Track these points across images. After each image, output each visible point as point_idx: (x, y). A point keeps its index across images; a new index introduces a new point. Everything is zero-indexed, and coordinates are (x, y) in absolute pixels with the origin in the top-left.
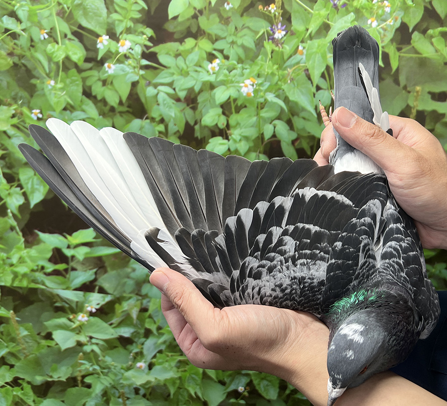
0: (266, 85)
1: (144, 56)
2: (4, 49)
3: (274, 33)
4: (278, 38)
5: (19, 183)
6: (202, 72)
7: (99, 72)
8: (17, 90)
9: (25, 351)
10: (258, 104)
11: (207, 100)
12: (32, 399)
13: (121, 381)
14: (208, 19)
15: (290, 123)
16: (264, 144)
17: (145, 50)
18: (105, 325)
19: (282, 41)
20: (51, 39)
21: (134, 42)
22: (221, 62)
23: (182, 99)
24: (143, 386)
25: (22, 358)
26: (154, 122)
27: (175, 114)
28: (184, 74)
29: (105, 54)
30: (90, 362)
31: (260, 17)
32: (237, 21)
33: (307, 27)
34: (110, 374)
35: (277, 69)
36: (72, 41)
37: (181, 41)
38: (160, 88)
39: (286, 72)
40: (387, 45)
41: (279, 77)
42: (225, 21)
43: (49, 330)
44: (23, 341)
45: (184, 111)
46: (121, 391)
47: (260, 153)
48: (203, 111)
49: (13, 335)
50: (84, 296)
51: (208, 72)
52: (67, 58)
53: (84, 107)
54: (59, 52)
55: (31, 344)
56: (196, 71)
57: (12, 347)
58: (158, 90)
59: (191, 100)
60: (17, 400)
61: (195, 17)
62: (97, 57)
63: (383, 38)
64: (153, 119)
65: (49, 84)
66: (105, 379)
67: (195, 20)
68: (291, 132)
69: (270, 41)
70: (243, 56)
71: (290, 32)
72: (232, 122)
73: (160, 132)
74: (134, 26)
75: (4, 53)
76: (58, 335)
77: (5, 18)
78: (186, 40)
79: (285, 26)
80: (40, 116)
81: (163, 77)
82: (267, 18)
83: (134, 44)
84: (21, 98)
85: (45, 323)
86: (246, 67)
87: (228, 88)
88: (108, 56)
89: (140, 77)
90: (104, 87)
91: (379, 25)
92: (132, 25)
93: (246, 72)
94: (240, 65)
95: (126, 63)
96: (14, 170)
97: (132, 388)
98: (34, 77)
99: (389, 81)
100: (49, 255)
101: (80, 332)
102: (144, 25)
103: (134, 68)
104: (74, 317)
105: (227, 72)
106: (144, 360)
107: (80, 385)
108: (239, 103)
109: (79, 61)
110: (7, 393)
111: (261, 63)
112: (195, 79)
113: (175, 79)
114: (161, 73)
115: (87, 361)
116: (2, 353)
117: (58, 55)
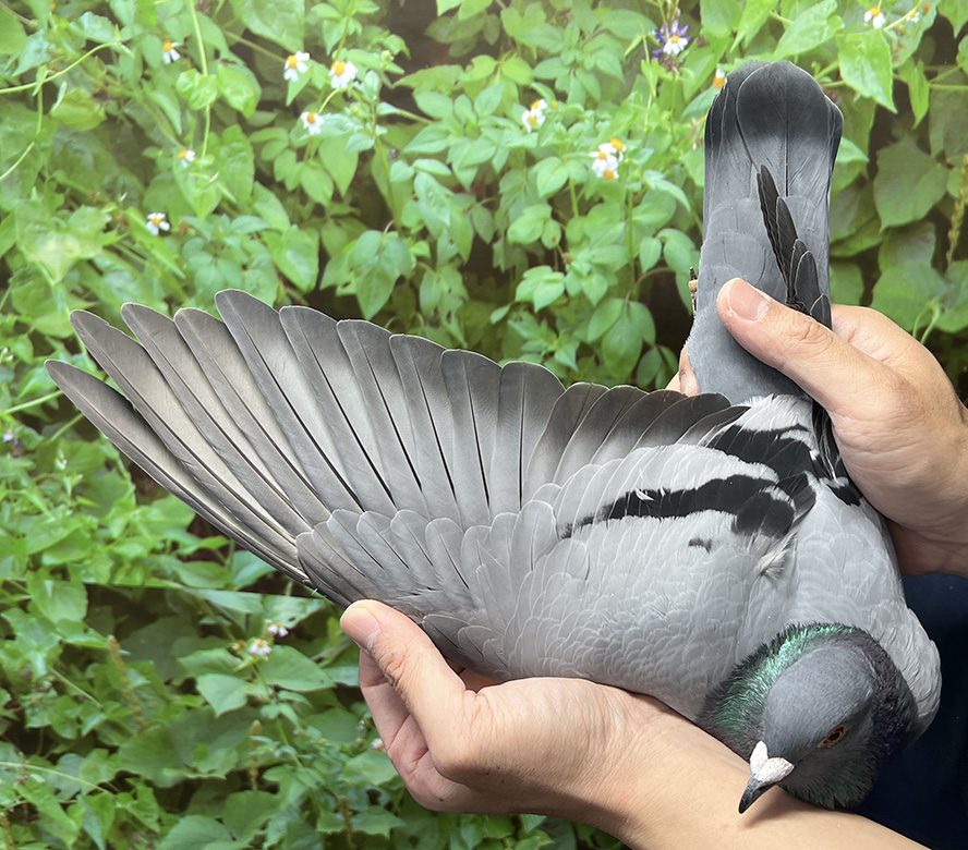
0: (645, 154)
1: (386, 95)
2: (86, 84)
3: (663, 43)
4: (672, 53)
6: (509, 128)
7: (289, 132)
8: (114, 171)
9: (141, 719)
10: (627, 195)
11: (519, 189)
12: (156, 817)
13: (341, 778)
14: (522, 14)
15: (694, 233)
16: (640, 279)
17: (387, 82)
18: (308, 662)
19: (681, 60)
20: (186, 62)
21: (364, 65)
22: (551, 106)
23: (467, 186)
24: (386, 786)
25: (134, 732)
26: (407, 236)
27: (451, 219)
28: (471, 132)
29: (302, 92)
30: (275, 740)
31: (632, 8)
32: (583, 18)
33: (735, 29)
34: (317, 764)
35: (669, 120)
36: (230, 66)
37: (464, 62)
38: (419, 163)
39: (688, 126)
40: (904, 66)
41: (674, 138)
42: (560, 18)
43: (190, 674)
44: (135, 698)
45: (471, 211)
46: (341, 797)
47: (630, 299)
48: (512, 211)
49: (115, 686)
50: (262, 603)
51: (521, 128)
52: (222, 102)
53: (258, 206)
54: (203, 89)
55: (151, 704)
56: (497, 127)
57: (113, 711)
58: (416, 168)
59: (486, 190)
60: (124, 818)
61: (494, 10)
62: (284, 100)
63: (896, 51)
64: (404, 231)
65: (184, 158)
66: (308, 773)
67: (494, 17)
69: (655, 60)
70: (596, 94)
71: (697, 41)
72: (573, 233)
73: (420, 259)
74: (363, 32)
75: (85, 93)
76: (208, 686)
77: (87, 18)
78: (474, 60)
79: (686, 28)
80: (165, 227)
81: (428, 140)
82: (647, 10)
83: (365, 70)
84: (124, 189)
85: (182, 661)
86: (602, 117)
87: (563, 162)
88: (309, 97)
89: (376, 142)
90: (301, 164)
91: (888, 24)
92: (360, 30)
93: (604, 126)
94: (590, 113)
95: (348, 110)
97: (363, 792)
98: (150, 143)
99: (906, 144)
100: (188, 518)
101: (254, 677)
102: (384, 29)
103: (365, 121)
104: (242, 647)
105: (563, 128)
107: (255, 787)
108: (588, 193)
109: (245, 109)
110: (102, 805)
111: (635, 108)
112: (493, 143)
113: (452, 144)
114: (421, 133)
115: (269, 737)
116: (92, 722)
117: (202, 96)
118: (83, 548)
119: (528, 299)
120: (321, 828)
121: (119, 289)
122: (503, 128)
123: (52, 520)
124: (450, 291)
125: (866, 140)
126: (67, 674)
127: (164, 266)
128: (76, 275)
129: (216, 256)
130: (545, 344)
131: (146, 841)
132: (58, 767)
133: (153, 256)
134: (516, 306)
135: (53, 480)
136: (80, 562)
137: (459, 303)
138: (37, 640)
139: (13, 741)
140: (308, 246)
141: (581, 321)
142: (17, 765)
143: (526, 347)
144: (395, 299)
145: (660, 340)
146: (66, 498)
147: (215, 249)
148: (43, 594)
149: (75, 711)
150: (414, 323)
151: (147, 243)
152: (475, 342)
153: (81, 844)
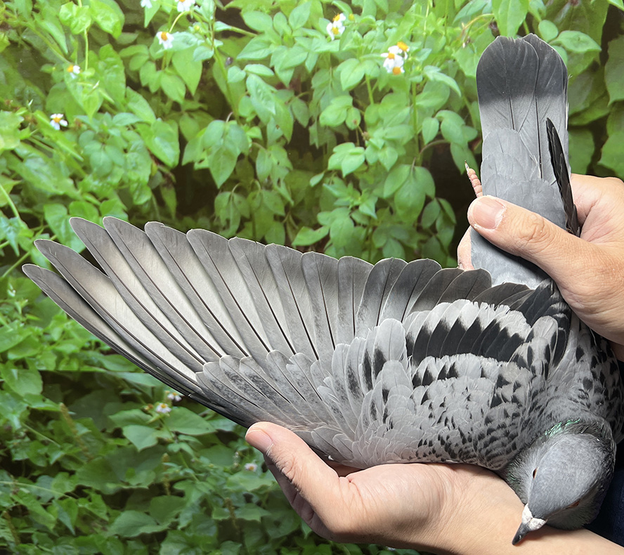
1: (220, 15)
5: (46, 226)
6: (317, 37)
7: (149, 47)
8: (21, 85)
9: (88, 453)
10: (411, 86)
11: (327, 85)
12: (105, 512)
13: (226, 487)
15: (465, 115)
16: (423, 150)
17: (220, 5)
18: (196, 417)
22: (349, 19)
23: (287, 85)
24: (256, 492)
25: (85, 462)
26: (244, 124)
27: (276, 109)
28: (288, 42)
29: (155, 17)
30: (179, 465)
34: (208, 479)
35: (444, 25)
38: (249, 68)
39: (459, 29)
41: (447, 39)
43: (118, 426)
44: (82, 441)
45: (290, 104)
46: (227, 498)
47: (415, 165)
48: (322, 102)
49: (68, 434)
51: (326, 37)
52: (95, 27)
53: (131, 105)
54: (80, 17)
55: (94, 444)
56: (307, 37)
57: (68, 449)
58: (246, 71)
59: (301, 86)
60: (85, 513)
62: (143, 23)
64: (241, 120)
65: (72, 71)
66: (203, 485)
68: (468, 128)
70: (385, 7)
72: (370, 116)
73: (254, 140)
76: (131, 432)
80: (64, 124)
81: (254, 50)
84: (30, 97)
85: (111, 417)
86: (390, 25)
87: (361, 63)
88: (161, 20)
89: (215, 52)
90: (160, 72)
93: (391, 33)
94: (380, 23)
95: (191, 29)
96: (36, 208)
97: (241, 496)
98: (45, 61)
101: (161, 426)
103: (205, 36)
105: (359, 36)
106: (254, 460)
107: (169, 493)
108: (381, 85)
109: (114, 32)
110: (69, 505)
111: (416, 17)
112: (305, 50)
113: (273, 51)
114: (249, 44)
115: (175, 463)
116: (56, 456)
117: (80, 22)
118: (35, 348)
119: (337, 168)
120: (214, 517)
121: (36, 171)
122: (313, 37)
123: (11, 330)
124: (278, 163)
125: (600, 33)
126: (35, 427)
127: (67, 152)
128: (3, 162)
129: (104, 143)
130: (351, 200)
131: (100, 526)
132: (37, 484)
133: (58, 146)
134: (329, 173)
135: (8, 304)
136: (34, 357)
137: (286, 172)
138: (12, 407)
139: (6, 469)
140: (170, 133)
141: (378, 182)
142: (10, 483)
143: (337, 203)
144: (238, 170)
145: (439, 194)
146: (19, 315)
147: (103, 138)
148: (12, 377)
149: (44, 450)
150: (253, 187)
151: (52, 135)
152: (299, 200)
153: (59, 528)
